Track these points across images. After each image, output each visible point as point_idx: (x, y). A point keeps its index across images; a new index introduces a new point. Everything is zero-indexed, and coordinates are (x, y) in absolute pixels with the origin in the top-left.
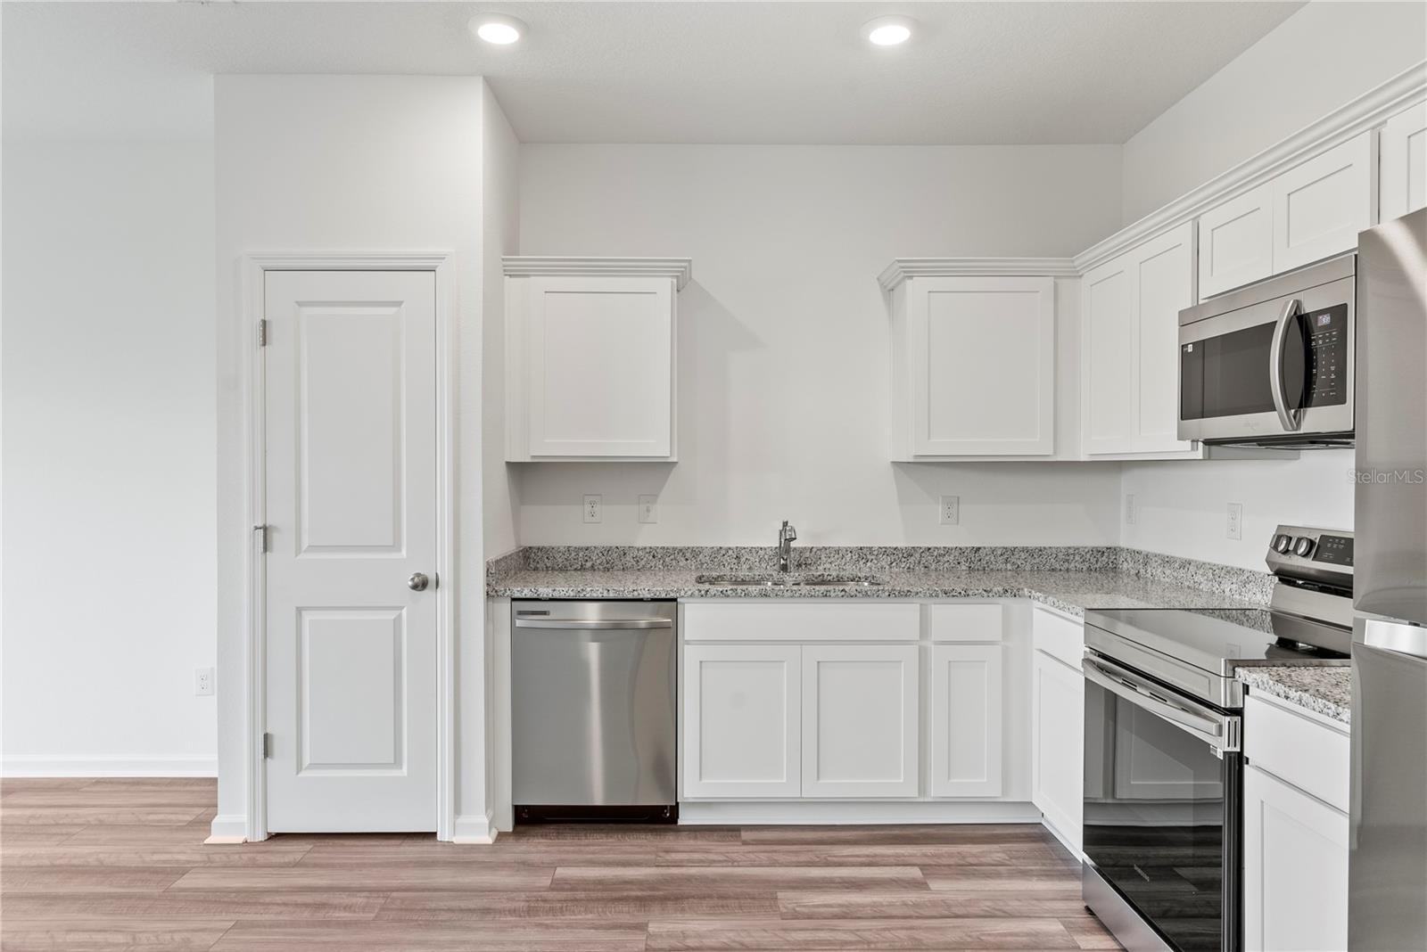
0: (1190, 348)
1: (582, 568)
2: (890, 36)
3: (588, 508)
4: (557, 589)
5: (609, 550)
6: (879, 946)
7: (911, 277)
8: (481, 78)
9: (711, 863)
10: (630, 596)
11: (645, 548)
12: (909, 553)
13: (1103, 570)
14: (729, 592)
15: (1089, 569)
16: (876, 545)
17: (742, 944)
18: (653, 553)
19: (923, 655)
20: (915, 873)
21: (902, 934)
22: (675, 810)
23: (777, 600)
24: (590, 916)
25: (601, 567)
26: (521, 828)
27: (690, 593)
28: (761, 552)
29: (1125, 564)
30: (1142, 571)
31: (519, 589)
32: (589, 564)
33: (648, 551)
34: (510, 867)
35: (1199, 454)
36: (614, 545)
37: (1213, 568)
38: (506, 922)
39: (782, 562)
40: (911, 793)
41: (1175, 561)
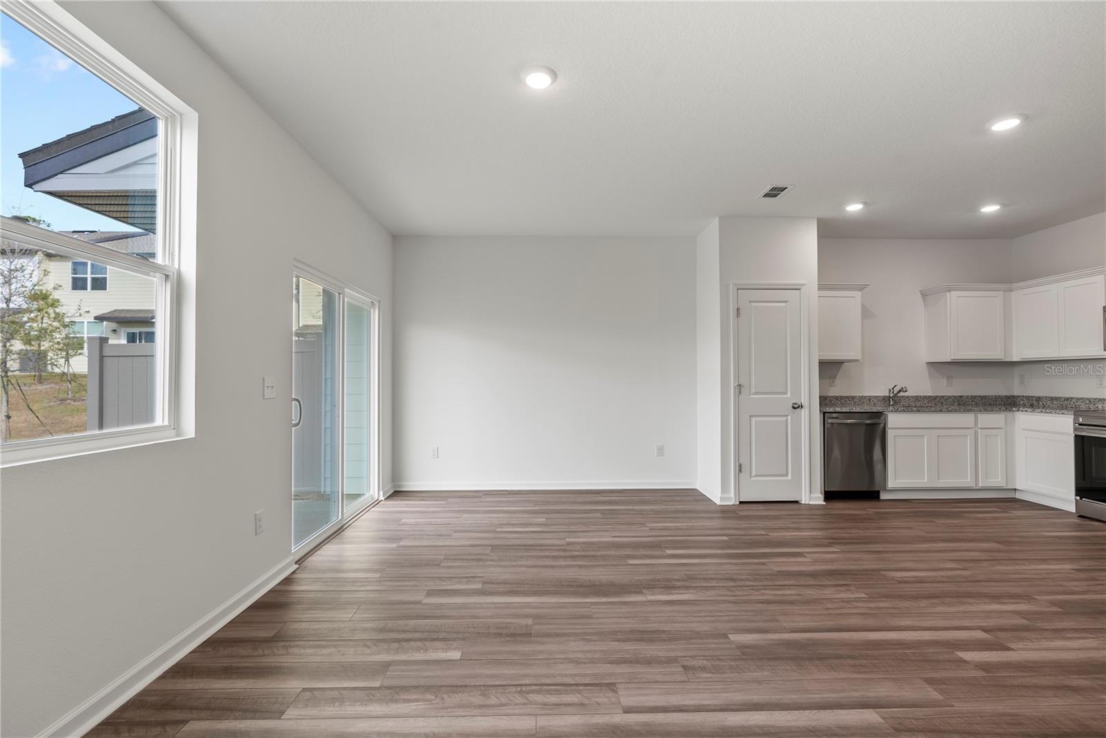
7: (949, 291)
8: (817, 220)
12: (935, 398)
15: (1004, 404)
16: (922, 395)
19: (976, 433)
22: (878, 493)
23: (923, 412)
26: (827, 500)
29: (1022, 402)
30: (1035, 403)
31: (828, 409)
37: (1089, 400)
40: (972, 485)
41: (1061, 398)
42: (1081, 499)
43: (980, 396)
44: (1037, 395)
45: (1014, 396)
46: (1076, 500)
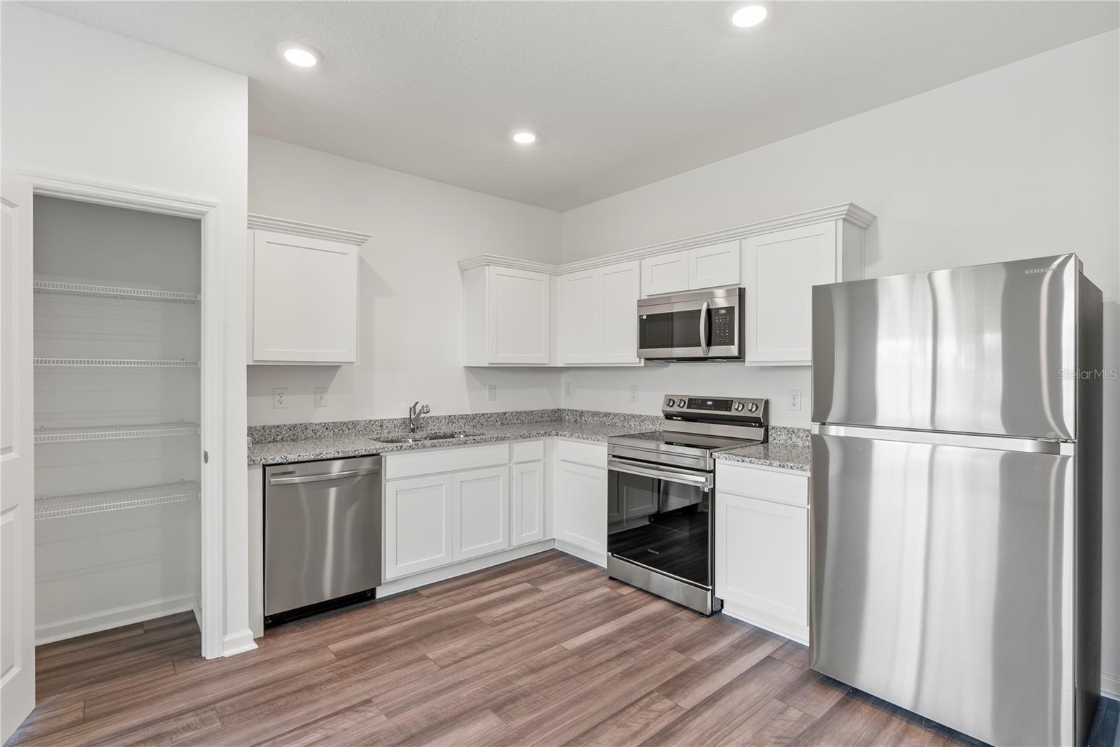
0: (645, 317)
1: (275, 440)
2: (524, 138)
3: (277, 398)
4: (301, 455)
5: (295, 426)
6: (551, 622)
7: (488, 265)
8: (247, 78)
9: (422, 613)
10: (353, 455)
11: (321, 424)
12: (474, 417)
13: (556, 421)
14: (414, 446)
15: (551, 420)
16: (457, 414)
17: (489, 646)
18: (326, 426)
19: (510, 471)
20: (527, 586)
21: (554, 614)
22: (373, 589)
23: (441, 448)
24: (385, 664)
25: (288, 439)
26: (270, 632)
27: (391, 449)
28: (396, 422)
29: (567, 417)
30: (579, 419)
31: (272, 457)
32: (279, 437)
33: (323, 425)
34: (292, 657)
35: (642, 365)
36: (298, 423)
37: (624, 415)
38: (333, 688)
39: (412, 426)
40: (506, 546)
41: (600, 413)
42: (612, 554)
43: (525, 412)
44: (580, 408)
45: (561, 410)
46: (608, 557)
